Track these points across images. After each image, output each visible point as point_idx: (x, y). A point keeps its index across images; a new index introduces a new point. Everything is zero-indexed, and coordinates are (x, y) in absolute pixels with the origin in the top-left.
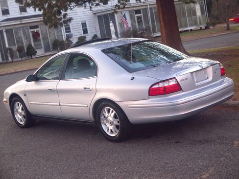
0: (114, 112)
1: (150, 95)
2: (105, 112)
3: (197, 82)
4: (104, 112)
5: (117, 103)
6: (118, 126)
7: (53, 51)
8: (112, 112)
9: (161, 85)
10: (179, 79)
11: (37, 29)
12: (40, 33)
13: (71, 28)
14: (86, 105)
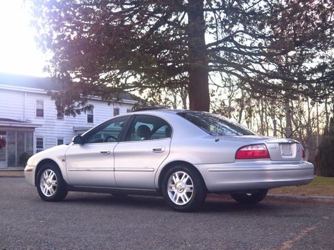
0: (188, 176)
1: (236, 158)
2: (176, 177)
3: (283, 155)
4: (174, 177)
5: (195, 166)
6: (191, 193)
7: (18, 166)
8: (186, 177)
9: (250, 149)
10: (268, 146)
11: (4, 136)
12: (7, 141)
13: (44, 144)
14: (152, 170)
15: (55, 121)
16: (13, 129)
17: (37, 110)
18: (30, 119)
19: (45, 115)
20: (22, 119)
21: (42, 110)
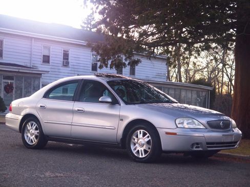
11: (12, 81)
12: (14, 86)
15: (61, 68)
16: (20, 74)
17: (44, 56)
18: (36, 65)
19: (51, 61)
20: (29, 65)
21: (49, 57)
